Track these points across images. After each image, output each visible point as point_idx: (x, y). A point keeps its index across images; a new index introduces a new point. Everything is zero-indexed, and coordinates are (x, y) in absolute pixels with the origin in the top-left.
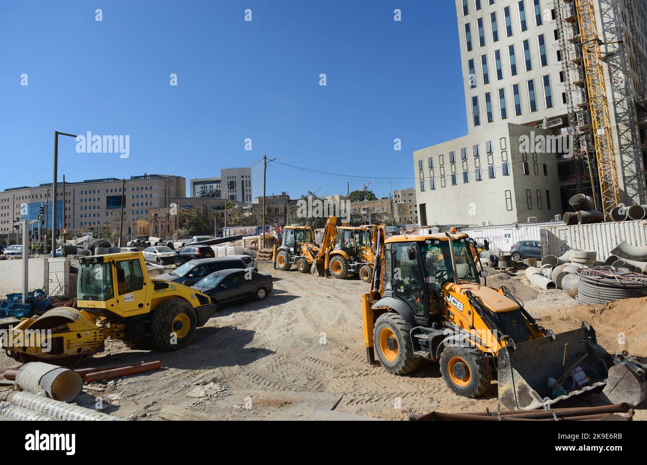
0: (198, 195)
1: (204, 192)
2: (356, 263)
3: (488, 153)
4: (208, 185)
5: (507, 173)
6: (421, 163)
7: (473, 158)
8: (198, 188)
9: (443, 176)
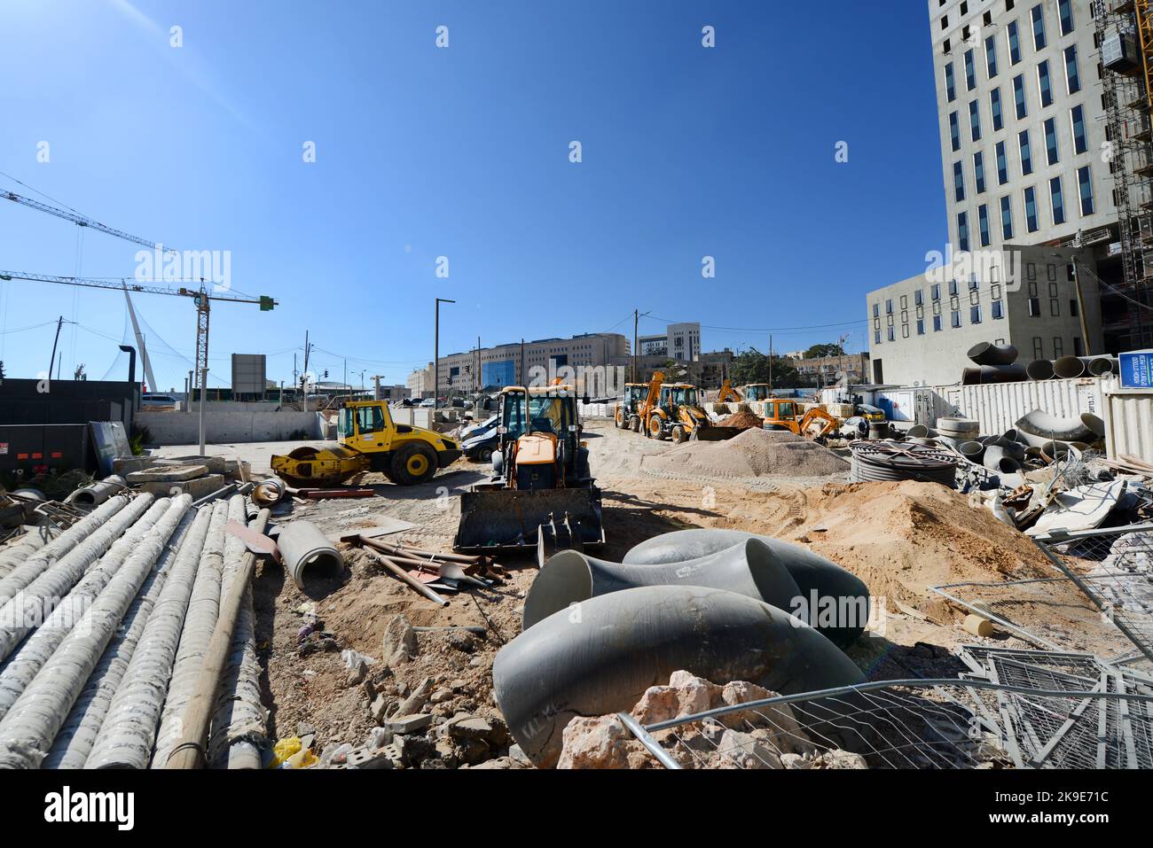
0: (644, 353)
1: (650, 350)
2: (672, 423)
3: (971, 289)
4: (654, 343)
5: (1000, 315)
6: (876, 307)
7: (949, 297)
8: (645, 346)
9: (905, 324)
